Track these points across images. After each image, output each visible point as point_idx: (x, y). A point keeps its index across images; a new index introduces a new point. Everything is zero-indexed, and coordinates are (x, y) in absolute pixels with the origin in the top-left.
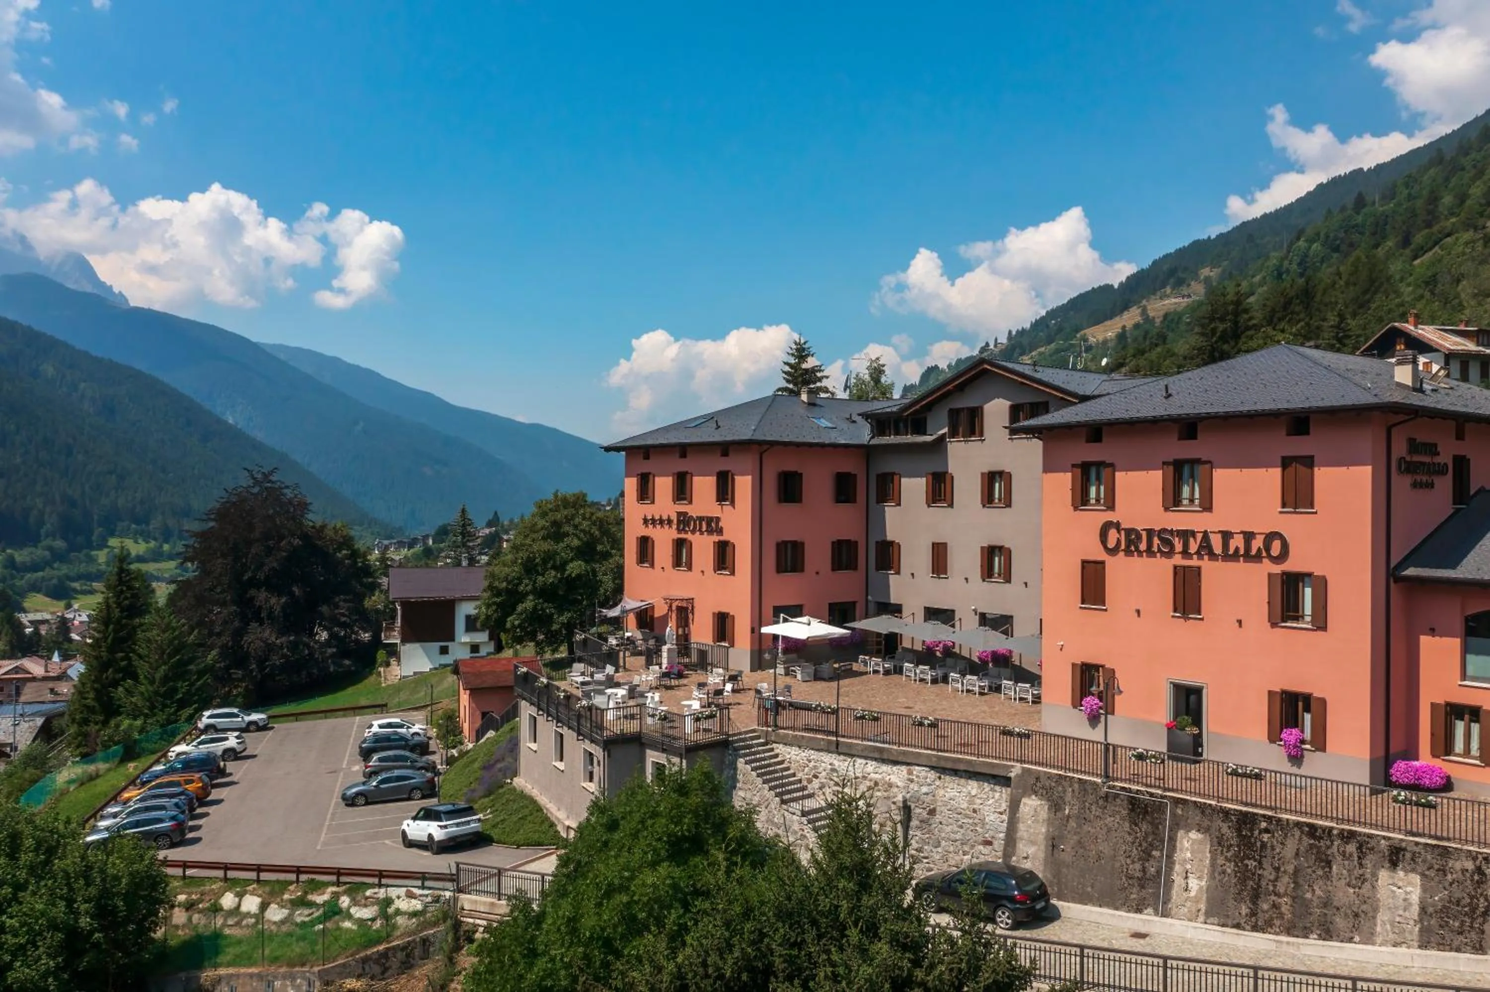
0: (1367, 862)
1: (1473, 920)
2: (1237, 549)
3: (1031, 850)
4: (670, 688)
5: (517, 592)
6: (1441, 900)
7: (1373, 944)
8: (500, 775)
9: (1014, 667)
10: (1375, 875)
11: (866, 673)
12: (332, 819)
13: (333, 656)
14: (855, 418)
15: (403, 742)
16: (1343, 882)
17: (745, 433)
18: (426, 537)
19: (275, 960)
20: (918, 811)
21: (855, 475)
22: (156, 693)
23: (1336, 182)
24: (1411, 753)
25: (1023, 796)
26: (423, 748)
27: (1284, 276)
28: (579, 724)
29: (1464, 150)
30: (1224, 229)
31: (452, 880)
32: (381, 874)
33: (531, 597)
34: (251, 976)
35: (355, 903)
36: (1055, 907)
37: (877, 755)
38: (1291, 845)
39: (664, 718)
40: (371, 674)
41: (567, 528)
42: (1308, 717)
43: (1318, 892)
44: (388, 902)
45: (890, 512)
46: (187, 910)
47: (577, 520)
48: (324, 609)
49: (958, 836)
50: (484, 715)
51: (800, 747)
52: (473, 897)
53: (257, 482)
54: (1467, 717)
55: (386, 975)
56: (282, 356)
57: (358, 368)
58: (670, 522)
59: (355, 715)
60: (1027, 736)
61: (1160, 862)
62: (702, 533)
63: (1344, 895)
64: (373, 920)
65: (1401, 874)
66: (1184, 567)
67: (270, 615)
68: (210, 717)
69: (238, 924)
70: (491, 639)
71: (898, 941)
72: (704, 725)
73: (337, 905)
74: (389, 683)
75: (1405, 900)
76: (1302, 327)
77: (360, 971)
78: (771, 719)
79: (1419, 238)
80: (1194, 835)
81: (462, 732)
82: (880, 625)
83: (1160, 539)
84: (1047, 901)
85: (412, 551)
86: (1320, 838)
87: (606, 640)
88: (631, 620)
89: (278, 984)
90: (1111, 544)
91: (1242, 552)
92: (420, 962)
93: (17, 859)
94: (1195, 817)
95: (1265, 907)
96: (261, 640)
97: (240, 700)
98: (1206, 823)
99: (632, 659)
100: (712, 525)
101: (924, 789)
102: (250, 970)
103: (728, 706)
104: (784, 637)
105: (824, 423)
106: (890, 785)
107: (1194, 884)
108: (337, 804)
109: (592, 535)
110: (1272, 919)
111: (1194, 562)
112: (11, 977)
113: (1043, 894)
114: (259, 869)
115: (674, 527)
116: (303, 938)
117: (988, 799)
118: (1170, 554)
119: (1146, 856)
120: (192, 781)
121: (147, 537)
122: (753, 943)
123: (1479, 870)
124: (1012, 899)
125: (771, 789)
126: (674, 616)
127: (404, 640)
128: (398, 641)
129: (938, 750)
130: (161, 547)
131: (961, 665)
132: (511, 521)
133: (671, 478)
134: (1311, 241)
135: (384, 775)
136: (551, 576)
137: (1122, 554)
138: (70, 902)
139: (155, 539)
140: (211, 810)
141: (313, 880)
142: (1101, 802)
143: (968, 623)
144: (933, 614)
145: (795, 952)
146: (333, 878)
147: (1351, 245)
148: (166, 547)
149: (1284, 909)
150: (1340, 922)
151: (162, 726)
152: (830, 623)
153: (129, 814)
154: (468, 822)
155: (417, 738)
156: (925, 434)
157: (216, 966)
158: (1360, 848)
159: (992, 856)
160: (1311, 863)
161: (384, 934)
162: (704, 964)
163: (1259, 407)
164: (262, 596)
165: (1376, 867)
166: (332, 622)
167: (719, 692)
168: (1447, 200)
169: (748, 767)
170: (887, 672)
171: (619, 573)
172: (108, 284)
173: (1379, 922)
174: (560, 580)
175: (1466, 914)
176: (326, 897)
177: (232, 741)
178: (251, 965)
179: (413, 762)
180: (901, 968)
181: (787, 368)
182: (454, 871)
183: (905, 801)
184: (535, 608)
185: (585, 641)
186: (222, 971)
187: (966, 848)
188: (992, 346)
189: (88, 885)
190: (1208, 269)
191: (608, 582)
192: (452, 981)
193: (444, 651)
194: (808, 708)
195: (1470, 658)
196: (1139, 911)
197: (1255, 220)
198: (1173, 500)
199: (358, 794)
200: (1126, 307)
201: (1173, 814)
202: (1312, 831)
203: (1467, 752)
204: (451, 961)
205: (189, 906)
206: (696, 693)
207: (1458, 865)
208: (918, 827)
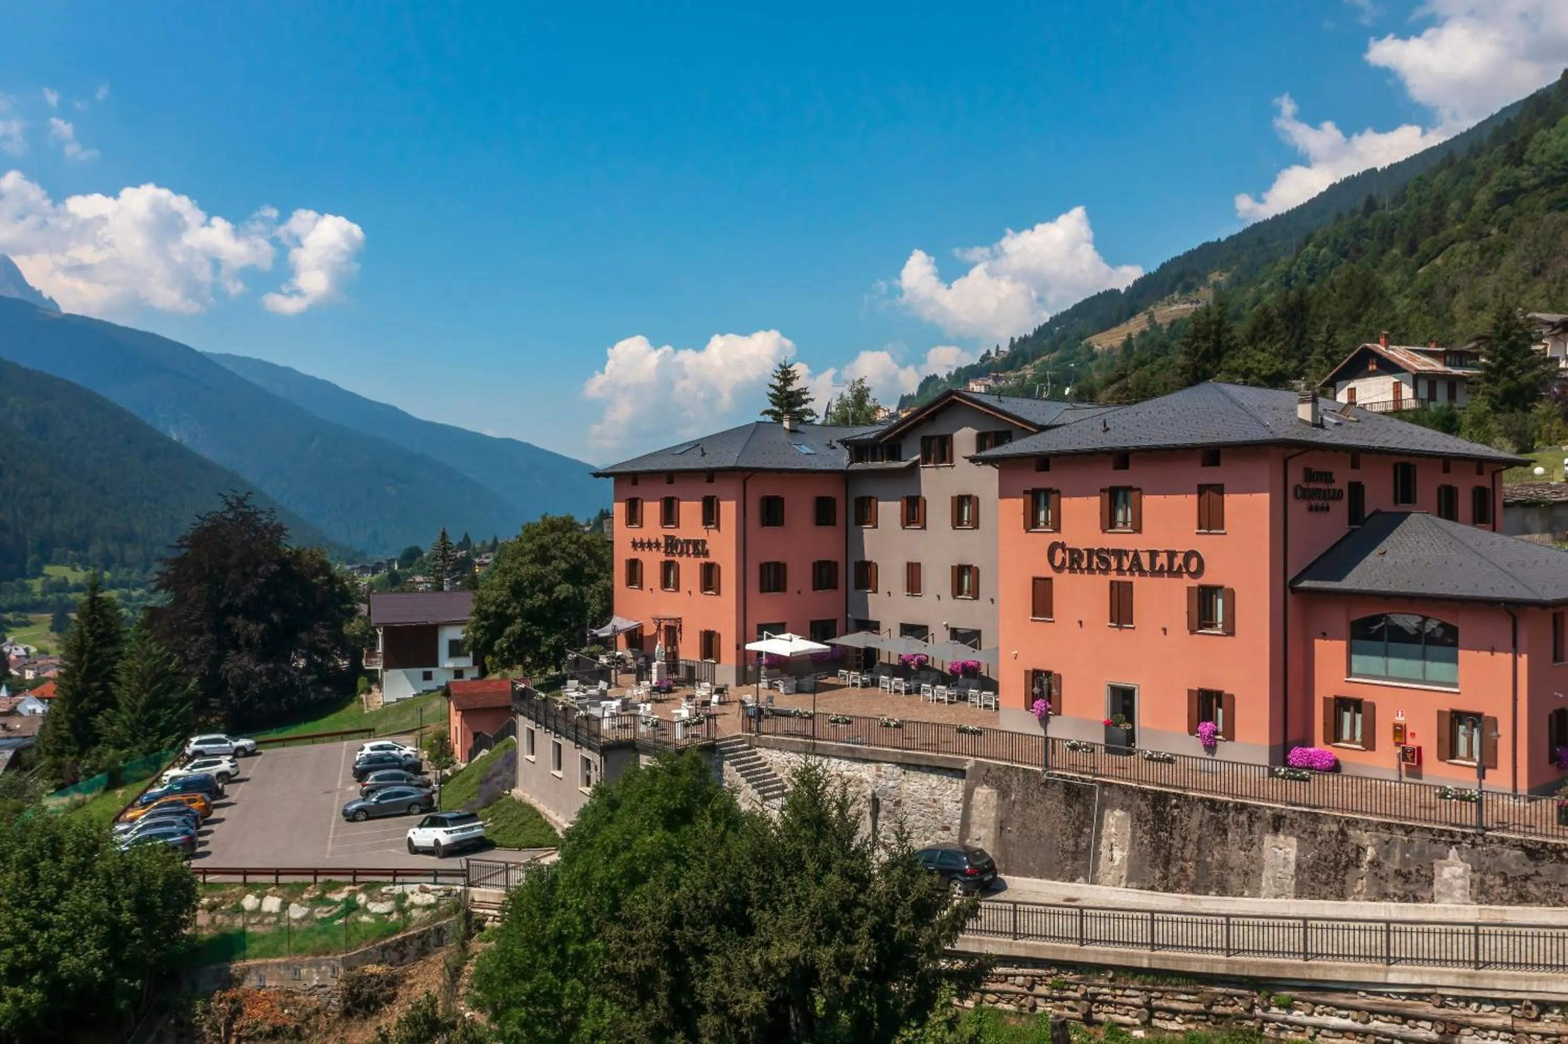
0: (1256, 829)
1: (1337, 872)
2: (1162, 566)
3: (983, 832)
4: (660, 701)
5: (505, 615)
6: (1312, 857)
7: (1259, 897)
8: (499, 787)
9: (982, 678)
10: (1261, 840)
11: (845, 686)
12: (335, 834)
13: (313, 683)
14: (834, 444)
15: (397, 762)
16: (1236, 846)
17: (729, 460)
18: (390, 562)
19: (300, 951)
20: (885, 803)
21: (834, 500)
22: (139, 721)
23: (1349, 182)
24: (1307, 740)
25: (976, 786)
26: (416, 768)
27: (1293, 282)
28: (577, 733)
29: (1475, 152)
30: (1236, 230)
31: (463, 876)
32: (395, 873)
33: (519, 621)
34: (279, 965)
35: (372, 899)
36: (1002, 881)
37: (849, 755)
38: (1196, 818)
39: (655, 725)
40: (351, 701)
41: (553, 552)
42: (1220, 711)
43: (1217, 856)
44: (404, 897)
45: (868, 533)
46: (210, 911)
47: (564, 544)
48: (303, 636)
49: (920, 824)
50: (476, 735)
51: (780, 750)
52: (483, 890)
53: (231, 507)
54: (1352, 709)
55: (405, 961)
56: (230, 367)
57: (313, 379)
58: (658, 545)
59: (342, 740)
60: (979, 733)
61: (1090, 837)
62: (689, 555)
63: (1237, 857)
64: (390, 913)
65: (1282, 837)
66: (1119, 582)
67: (249, 642)
68: (198, 743)
69: (260, 922)
70: (475, 664)
71: (847, 875)
72: (694, 731)
73: (354, 901)
74: (372, 709)
75: (1285, 859)
76: (1281, 347)
77: (380, 958)
78: (754, 726)
79: (1424, 246)
80: (1118, 813)
81: (453, 753)
82: (857, 640)
83: (1098, 557)
84: (995, 874)
85: (376, 576)
86: (1218, 811)
87: (597, 659)
88: (622, 640)
89: (304, 971)
90: (1057, 563)
91: (1166, 568)
92: (435, 949)
93: (60, 861)
94: (1119, 797)
95: (1175, 871)
96: (240, 667)
97: (222, 727)
98: (1128, 802)
99: (624, 676)
100: (699, 548)
101: (891, 784)
102: (278, 960)
103: (714, 716)
104: (768, 654)
105: (805, 449)
106: (861, 781)
107: (1118, 854)
108: (338, 821)
109: (579, 558)
110: (1179, 880)
111: (1127, 578)
112: (61, 965)
113: (991, 868)
114: (278, 872)
115: (662, 550)
116: (324, 932)
117: (946, 790)
118: (1106, 571)
119: (1079, 832)
120: (195, 801)
121: (85, 564)
122: (733, 880)
123: (1342, 832)
124: (964, 873)
125: (754, 787)
126: (663, 635)
127: (387, 667)
128: (380, 668)
129: (903, 748)
130: (101, 574)
131: (934, 676)
132: (484, 543)
133: (658, 503)
134: (1320, 246)
135: (383, 792)
136: (539, 599)
137: (1067, 571)
138: (111, 899)
139: (95, 566)
140: (214, 827)
141: (329, 881)
142: (1041, 788)
143: (940, 636)
144: (909, 630)
145: (767, 886)
146: (350, 878)
147: (1359, 251)
148: (107, 575)
149: (1190, 872)
150: (1234, 880)
151: (146, 754)
152: (811, 639)
153: (139, 831)
154: (472, 828)
155: (409, 759)
156: (900, 460)
157: (244, 959)
158: (1250, 818)
159: (949, 838)
160: (1212, 831)
161: (401, 925)
162: (695, 898)
163: (1179, 442)
164: (239, 623)
165: (1262, 833)
166: (311, 650)
167: (706, 703)
168: (1455, 205)
169: (734, 768)
170: (865, 685)
171: (608, 596)
172: (37, 289)
173: (1264, 879)
174: (548, 603)
175: (1332, 868)
176: (344, 895)
177: (225, 765)
178: (278, 956)
179: (409, 779)
180: (848, 893)
181: (773, 391)
182: (465, 867)
183: (874, 794)
184: (523, 631)
185: (577, 660)
186: (250, 962)
187: (928, 834)
188: (993, 355)
189: (127, 883)
190: (1217, 273)
191: (595, 606)
192: (466, 964)
193: (427, 676)
194: (787, 715)
195: (1355, 658)
196: (1072, 880)
197: (1266, 222)
198: (1109, 523)
199: (359, 810)
200: (1132, 313)
201: (1101, 796)
202: (1213, 805)
203: (1353, 739)
204: (464, 947)
205: (212, 908)
206: (685, 704)
207: (1326, 828)
208: (885, 818)
